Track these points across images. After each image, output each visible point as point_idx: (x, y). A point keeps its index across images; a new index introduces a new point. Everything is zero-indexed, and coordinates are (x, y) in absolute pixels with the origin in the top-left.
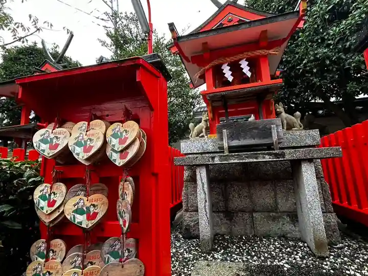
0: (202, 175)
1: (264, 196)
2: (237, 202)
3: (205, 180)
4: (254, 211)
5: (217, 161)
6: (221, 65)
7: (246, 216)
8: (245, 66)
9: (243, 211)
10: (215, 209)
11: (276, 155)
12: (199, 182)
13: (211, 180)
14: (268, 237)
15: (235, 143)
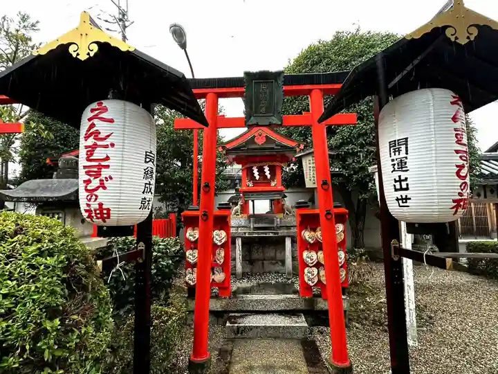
0: (239, 242)
1: (270, 252)
2: (255, 256)
3: (240, 244)
4: (264, 260)
5: (247, 235)
6: (253, 167)
7: (261, 262)
8: (267, 169)
9: (258, 260)
10: (244, 259)
11: (275, 233)
12: (237, 245)
13: (243, 244)
14: (270, 273)
15: (256, 225)
